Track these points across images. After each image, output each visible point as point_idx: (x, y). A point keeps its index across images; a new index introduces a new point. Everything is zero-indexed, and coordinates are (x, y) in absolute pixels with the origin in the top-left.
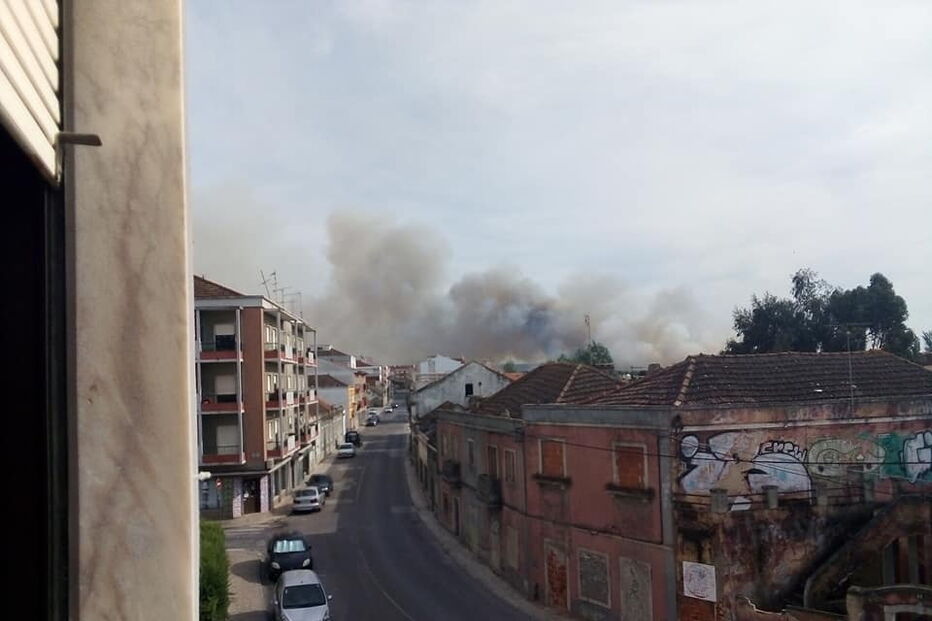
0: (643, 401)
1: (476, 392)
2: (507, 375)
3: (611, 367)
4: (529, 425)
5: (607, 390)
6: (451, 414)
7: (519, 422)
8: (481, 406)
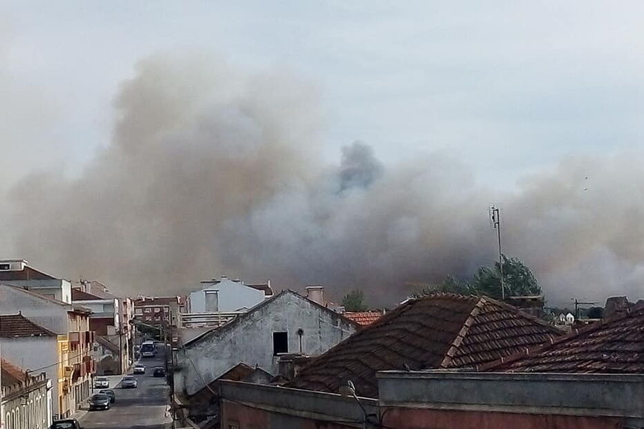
0: (597, 365)
1: (294, 347)
2: (349, 315)
3: (539, 303)
4: (390, 409)
5: (532, 344)
6: (248, 387)
7: (372, 404)
8: (302, 375)
